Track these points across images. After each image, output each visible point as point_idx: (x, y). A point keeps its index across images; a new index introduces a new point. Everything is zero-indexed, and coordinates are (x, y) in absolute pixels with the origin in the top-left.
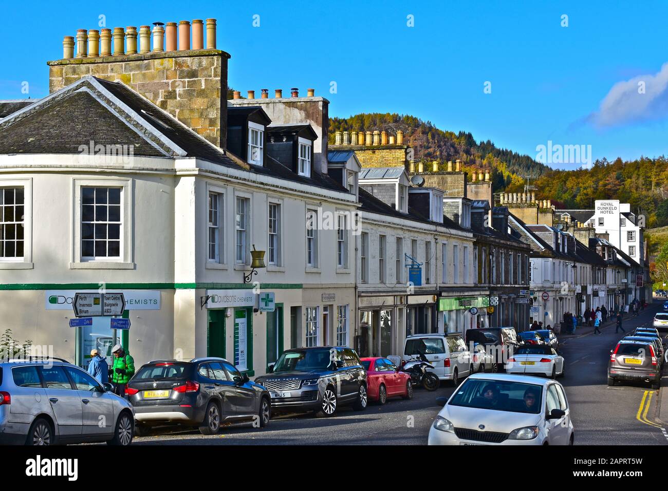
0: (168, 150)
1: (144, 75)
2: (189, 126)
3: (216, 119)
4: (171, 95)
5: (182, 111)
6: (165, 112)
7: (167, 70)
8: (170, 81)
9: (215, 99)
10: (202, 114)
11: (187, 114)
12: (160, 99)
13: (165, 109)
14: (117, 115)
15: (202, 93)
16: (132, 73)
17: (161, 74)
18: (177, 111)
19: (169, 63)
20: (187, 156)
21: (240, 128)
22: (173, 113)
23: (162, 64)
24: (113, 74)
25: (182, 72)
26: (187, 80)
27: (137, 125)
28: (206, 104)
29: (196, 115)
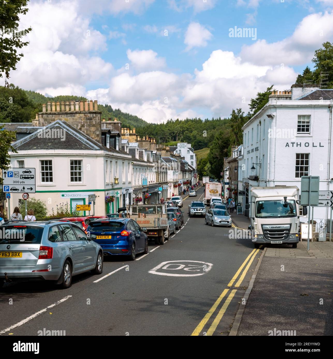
0: (93, 147)
1: (73, 119)
2: (89, 136)
3: (99, 134)
4: (83, 126)
5: (87, 131)
6: (81, 132)
7: (81, 117)
8: (83, 121)
9: (98, 128)
10: (94, 133)
11: (89, 133)
12: (79, 127)
13: (81, 130)
14: (72, 135)
15: (94, 126)
16: (69, 118)
17: (79, 119)
18: (85, 131)
19: (82, 115)
20: (100, 149)
21: (104, 136)
22: (84, 132)
23: (79, 115)
24: (62, 118)
25: (87, 118)
26: (88, 121)
27: (80, 138)
28: (95, 129)
29: (92, 133)
